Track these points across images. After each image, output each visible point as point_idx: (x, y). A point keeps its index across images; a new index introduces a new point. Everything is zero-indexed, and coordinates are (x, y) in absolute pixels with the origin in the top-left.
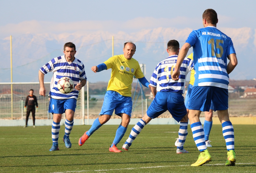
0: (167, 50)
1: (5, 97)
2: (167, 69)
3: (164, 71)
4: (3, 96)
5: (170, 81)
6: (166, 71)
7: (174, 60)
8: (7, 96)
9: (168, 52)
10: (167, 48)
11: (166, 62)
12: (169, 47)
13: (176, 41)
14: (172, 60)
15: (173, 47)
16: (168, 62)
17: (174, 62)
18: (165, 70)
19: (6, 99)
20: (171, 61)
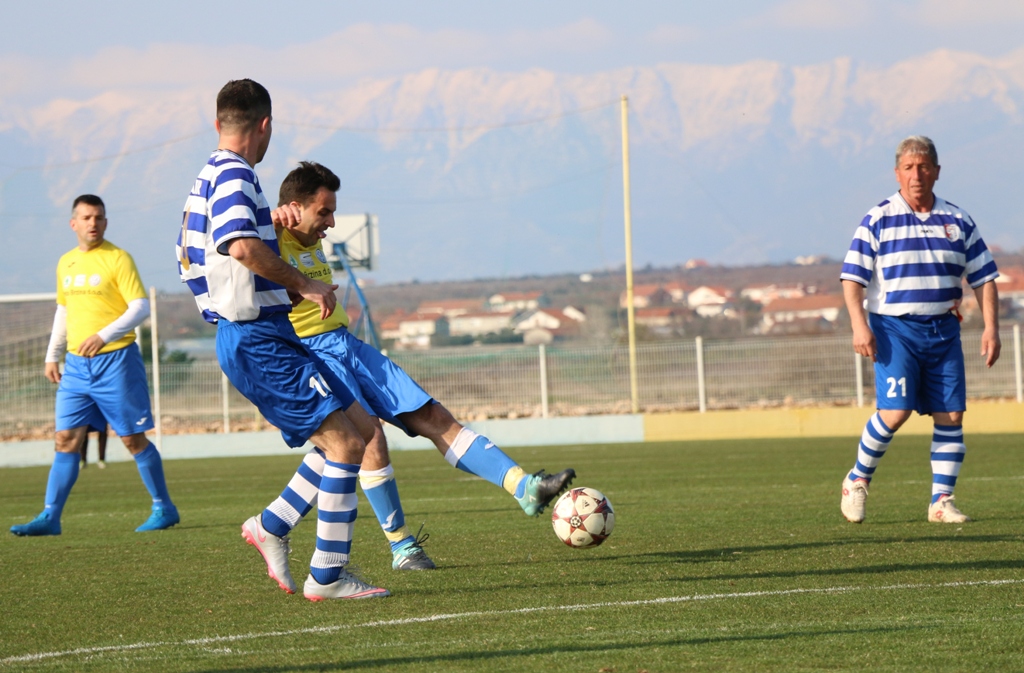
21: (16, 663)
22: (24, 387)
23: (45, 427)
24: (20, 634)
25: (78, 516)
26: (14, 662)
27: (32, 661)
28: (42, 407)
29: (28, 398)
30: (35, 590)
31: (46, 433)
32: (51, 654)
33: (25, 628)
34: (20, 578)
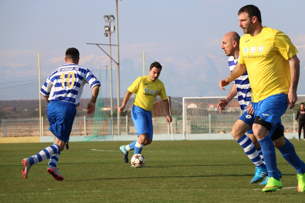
0: (66, 59)
1: (234, 111)
2: (62, 77)
3: (60, 79)
4: (232, 109)
5: (66, 88)
6: (62, 79)
7: (71, 68)
8: (236, 110)
9: (66, 61)
10: (65, 57)
11: (62, 70)
12: (68, 56)
13: (76, 49)
14: (70, 68)
15: (72, 56)
16: (65, 69)
17: (72, 69)
18: (61, 77)
19: (236, 112)
20: (68, 69)
21: (286, 189)
22: (284, 119)
23: (289, 130)
24: (286, 182)
25: (299, 152)
26: (285, 189)
27: (290, 189)
28: (289, 124)
29: (285, 122)
30: (290, 171)
31: (289, 131)
32: (295, 187)
33: (288, 180)
34: (286, 167)
